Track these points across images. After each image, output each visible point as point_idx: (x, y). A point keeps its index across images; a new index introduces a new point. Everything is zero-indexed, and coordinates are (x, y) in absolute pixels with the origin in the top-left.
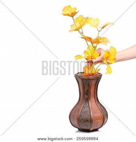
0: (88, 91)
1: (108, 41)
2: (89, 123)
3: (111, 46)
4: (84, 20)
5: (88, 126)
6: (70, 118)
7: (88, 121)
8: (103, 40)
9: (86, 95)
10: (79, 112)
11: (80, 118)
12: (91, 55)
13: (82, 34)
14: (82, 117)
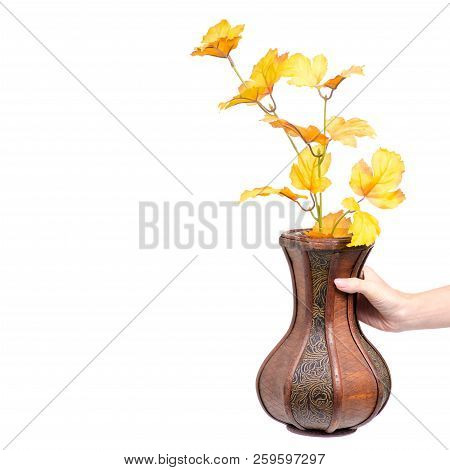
0: (324, 292)
2: (327, 405)
7: (323, 397)
8: (348, 130)
9: (317, 307)
10: (292, 364)
11: (297, 385)
12: (308, 183)
13: (273, 111)
14: (303, 382)
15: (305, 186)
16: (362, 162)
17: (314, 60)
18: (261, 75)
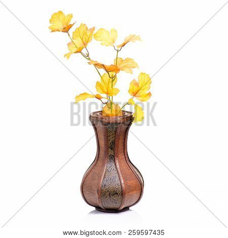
0: (113, 143)
1: (135, 66)
2: (119, 198)
3: (140, 73)
4: (89, 33)
5: (116, 203)
6: (83, 190)
7: (117, 194)
8: (125, 64)
9: (110, 150)
10: (100, 179)
11: (104, 189)
12: (106, 91)
13: (88, 56)
14: (107, 187)
15: (104, 92)
16: (134, 80)
17: (111, 31)
18: (80, 38)
